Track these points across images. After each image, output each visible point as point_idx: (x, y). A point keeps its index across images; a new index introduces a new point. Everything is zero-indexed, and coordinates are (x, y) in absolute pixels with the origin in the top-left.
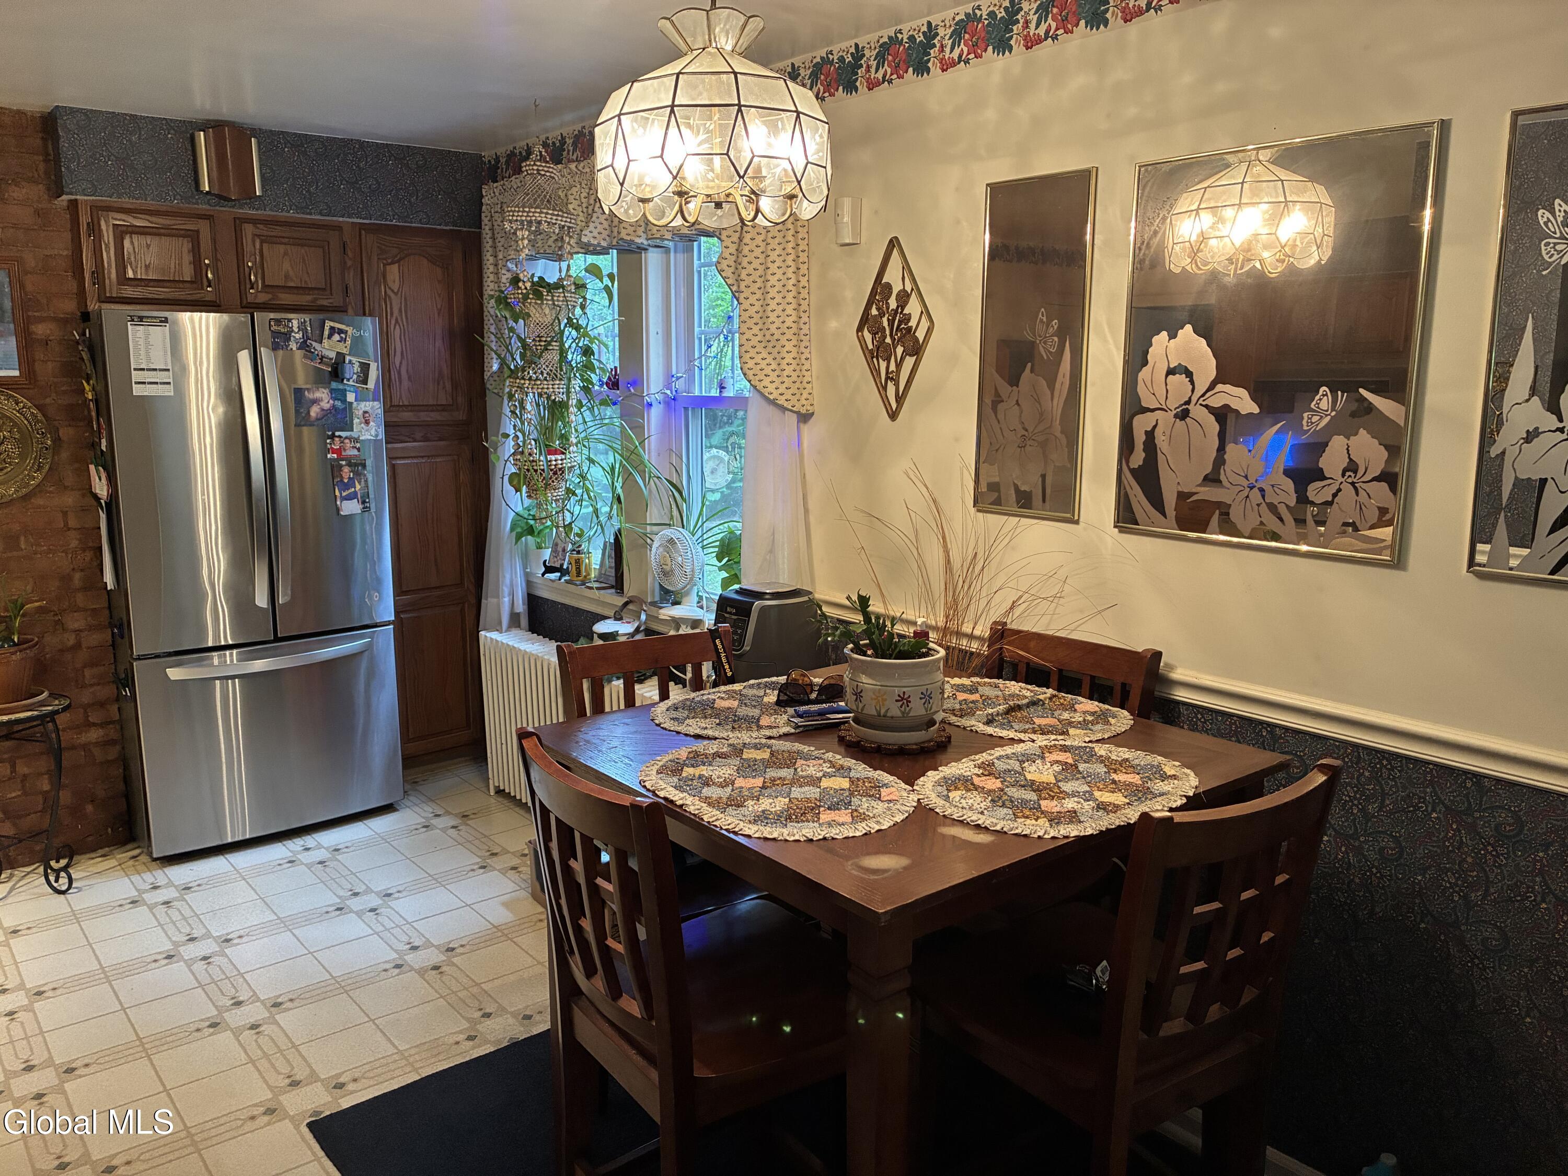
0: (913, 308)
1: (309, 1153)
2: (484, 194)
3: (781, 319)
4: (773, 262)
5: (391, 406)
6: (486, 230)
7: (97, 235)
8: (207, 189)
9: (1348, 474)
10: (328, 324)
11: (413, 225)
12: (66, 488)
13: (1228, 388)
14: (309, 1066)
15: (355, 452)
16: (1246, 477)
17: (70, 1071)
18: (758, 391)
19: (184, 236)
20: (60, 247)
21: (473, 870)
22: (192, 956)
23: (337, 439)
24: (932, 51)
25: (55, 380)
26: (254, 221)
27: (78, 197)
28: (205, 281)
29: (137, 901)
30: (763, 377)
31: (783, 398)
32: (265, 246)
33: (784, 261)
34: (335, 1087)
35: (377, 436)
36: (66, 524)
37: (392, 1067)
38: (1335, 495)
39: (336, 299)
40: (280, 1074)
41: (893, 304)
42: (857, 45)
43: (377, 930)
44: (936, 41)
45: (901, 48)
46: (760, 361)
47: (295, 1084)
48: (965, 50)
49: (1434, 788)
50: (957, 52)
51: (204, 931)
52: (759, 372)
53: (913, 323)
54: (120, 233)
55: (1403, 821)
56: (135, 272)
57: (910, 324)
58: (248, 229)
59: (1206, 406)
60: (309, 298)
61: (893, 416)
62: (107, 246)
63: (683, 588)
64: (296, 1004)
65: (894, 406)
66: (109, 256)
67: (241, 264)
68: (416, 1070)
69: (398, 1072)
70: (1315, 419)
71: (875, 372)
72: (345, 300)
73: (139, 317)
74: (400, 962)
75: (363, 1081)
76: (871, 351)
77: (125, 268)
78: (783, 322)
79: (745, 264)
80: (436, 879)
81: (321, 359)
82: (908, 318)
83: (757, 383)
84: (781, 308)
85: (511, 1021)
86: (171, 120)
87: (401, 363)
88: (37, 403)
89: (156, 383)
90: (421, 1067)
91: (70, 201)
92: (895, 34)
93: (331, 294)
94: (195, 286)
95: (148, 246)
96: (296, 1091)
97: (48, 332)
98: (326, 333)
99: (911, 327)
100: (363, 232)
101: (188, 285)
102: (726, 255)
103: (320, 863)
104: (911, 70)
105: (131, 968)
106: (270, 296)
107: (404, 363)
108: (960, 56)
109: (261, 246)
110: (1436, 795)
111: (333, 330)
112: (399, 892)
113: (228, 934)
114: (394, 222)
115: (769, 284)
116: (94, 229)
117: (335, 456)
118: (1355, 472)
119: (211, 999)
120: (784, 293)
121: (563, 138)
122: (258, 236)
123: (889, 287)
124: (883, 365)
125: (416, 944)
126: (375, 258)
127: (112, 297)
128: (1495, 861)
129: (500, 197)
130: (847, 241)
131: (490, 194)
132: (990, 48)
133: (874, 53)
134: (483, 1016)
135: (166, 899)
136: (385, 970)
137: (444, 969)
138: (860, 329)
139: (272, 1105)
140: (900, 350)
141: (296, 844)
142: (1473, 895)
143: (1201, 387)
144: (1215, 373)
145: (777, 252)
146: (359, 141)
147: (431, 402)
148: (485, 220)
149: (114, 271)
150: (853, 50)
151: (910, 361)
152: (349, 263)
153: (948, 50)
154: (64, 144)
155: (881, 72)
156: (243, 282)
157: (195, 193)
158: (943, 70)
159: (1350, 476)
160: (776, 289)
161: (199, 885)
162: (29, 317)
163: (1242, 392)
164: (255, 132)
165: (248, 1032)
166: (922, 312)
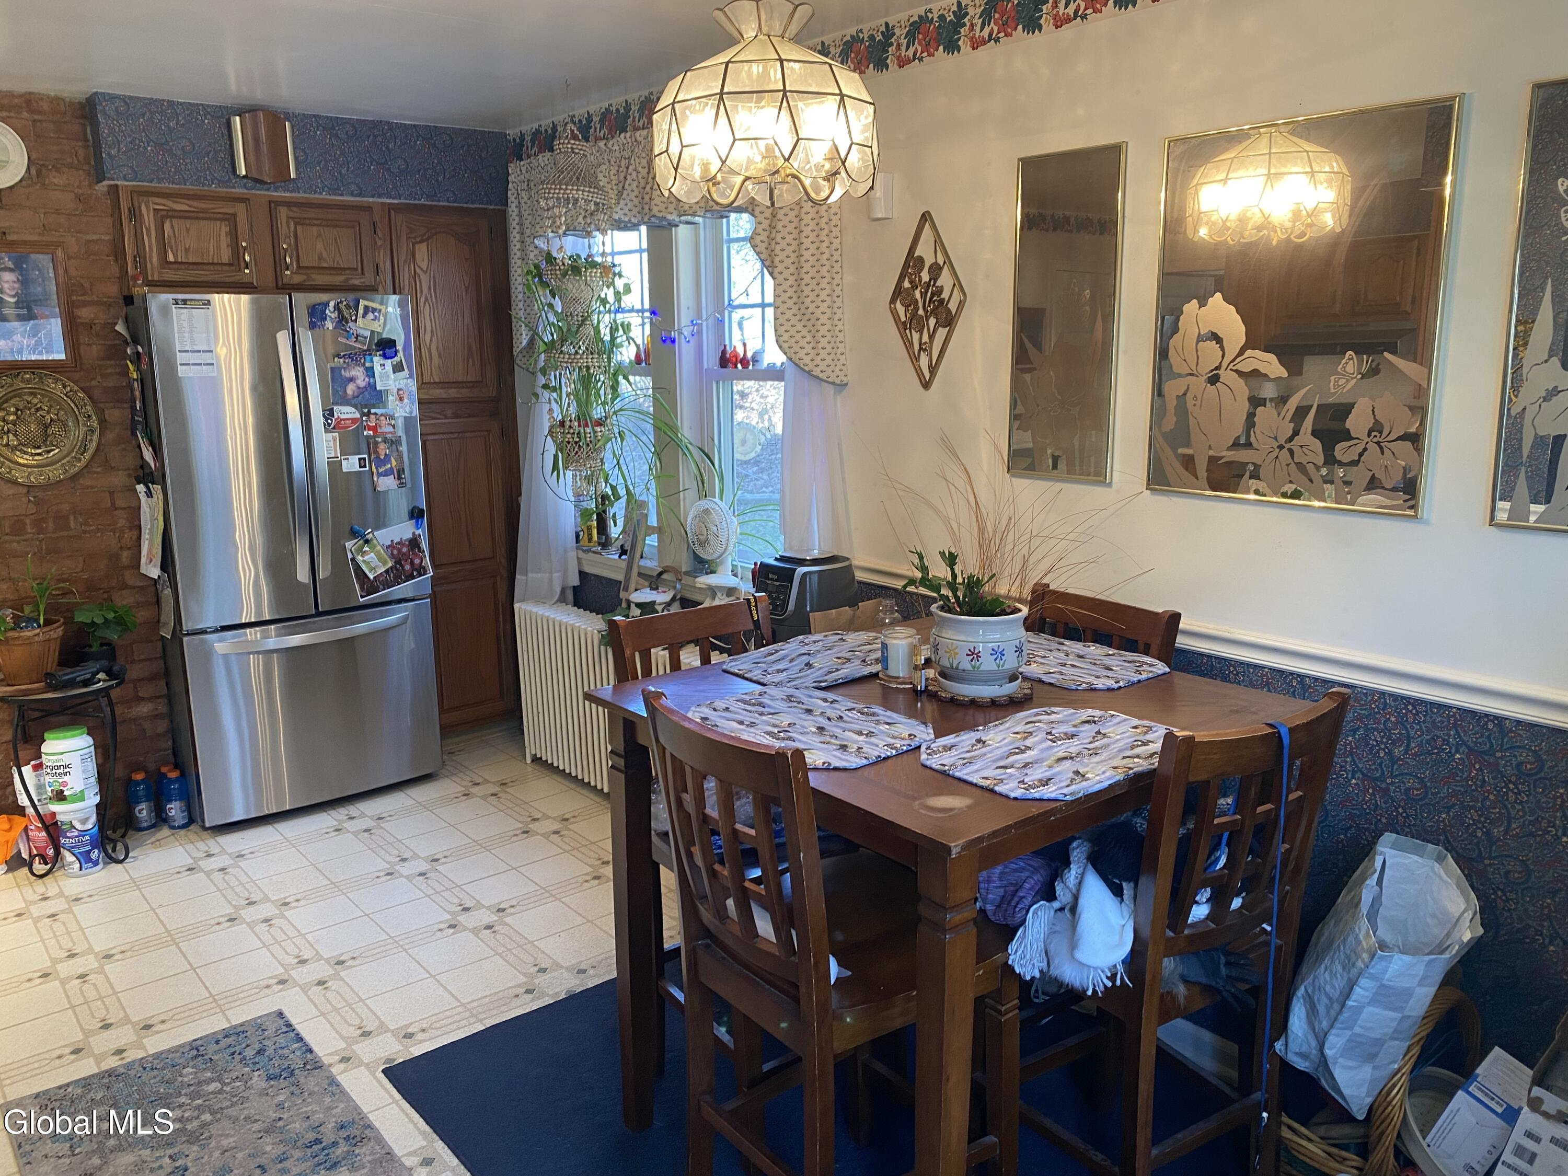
0: (945, 280)
1: (387, 1096)
2: (510, 172)
3: (816, 293)
4: (807, 237)
5: (423, 383)
6: (513, 208)
7: (138, 220)
8: (244, 173)
9: (1374, 434)
10: (362, 303)
11: (441, 204)
12: (112, 468)
13: (1258, 353)
14: (378, 1017)
15: (391, 429)
16: (1276, 438)
17: (147, 1027)
18: (794, 363)
19: (222, 220)
20: (102, 233)
21: (516, 835)
22: (254, 918)
23: (372, 416)
24: (962, 30)
25: (100, 363)
26: (288, 204)
27: (119, 183)
28: (243, 265)
29: (193, 869)
30: (798, 349)
31: (819, 369)
32: (299, 228)
33: (818, 236)
34: (405, 1037)
35: (411, 413)
36: (113, 504)
37: (457, 1018)
38: (1361, 455)
39: (369, 278)
40: (350, 1025)
41: (925, 277)
42: (887, 24)
43: (428, 893)
44: (966, 20)
45: (932, 27)
46: (794, 334)
47: (366, 1034)
48: (996, 29)
49: (1457, 731)
50: (987, 31)
51: (262, 896)
52: (794, 345)
53: (945, 295)
54: (162, 217)
55: (1428, 763)
56: (175, 256)
57: (942, 296)
58: (283, 212)
59: (1237, 371)
60: (342, 278)
61: (926, 385)
62: (148, 230)
63: (719, 558)
64: (358, 962)
65: (927, 376)
66: (150, 241)
67: (276, 245)
68: (481, 1021)
69: (463, 1023)
70: (1342, 382)
71: (908, 344)
72: (375, 279)
73: (183, 300)
74: (453, 923)
75: (430, 1031)
76: (904, 323)
77: (166, 252)
78: (818, 296)
79: (779, 239)
80: (481, 845)
81: (356, 338)
82: (940, 290)
83: (793, 356)
84: (815, 281)
85: (566, 975)
86: (208, 106)
87: (431, 340)
88: (82, 385)
89: (200, 364)
90: (485, 1018)
91: (110, 186)
92: (926, 13)
93: (363, 273)
94: (233, 268)
95: (188, 230)
96: (368, 1041)
97: (92, 316)
98: (361, 311)
99: (944, 299)
100: (392, 212)
101: (227, 268)
102: (760, 230)
103: (366, 831)
104: (941, 48)
105: (196, 930)
106: (304, 277)
107: (434, 339)
108: (990, 35)
109: (295, 228)
110: (1460, 737)
111: (367, 309)
112: (445, 857)
113: (285, 898)
114: (422, 201)
115: (803, 259)
116: (134, 213)
117: (371, 433)
118: (1381, 432)
119: (276, 958)
120: (818, 267)
121: (590, 116)
122: (293, 218)
123: (921, 260)
124: (916, 336)
125: (467, 905)
126: (404, 238)
127: (153, 281)
128: (1517, 798)
129: (527, 176)
130: (880, 216)
131: (517, 172)
132: (1020, 27)
133: (905, 31)
134: (538, 971)
135: (221, 866)
136: (440, 930)
137: (496, 928)
138: (893, 301)
139: (347, 1054)
140: (932, 321)
141: (340, 814)
142: (1496, 830)
143: (1230, 354)
144: (1244, 339)
145: (810, 228)
146: (388, 123)
147: (460, 379)
148: (511, 197)
149: (155, 254)
150: (883, 29)
151: (942, 333)
152: (379, 243)
153: (978, 28)
154: (104, 130)
155: (911, 50)
156: (278, 264)
157: (232, 177)
158: (974, 49)
159: (1375, 436)
160: (810, 264)
161: (252, 853)
162: (73, 302)
163: (1271, 357)
164: (288, 116)
165: (316, 988)
166: (954, 285)
